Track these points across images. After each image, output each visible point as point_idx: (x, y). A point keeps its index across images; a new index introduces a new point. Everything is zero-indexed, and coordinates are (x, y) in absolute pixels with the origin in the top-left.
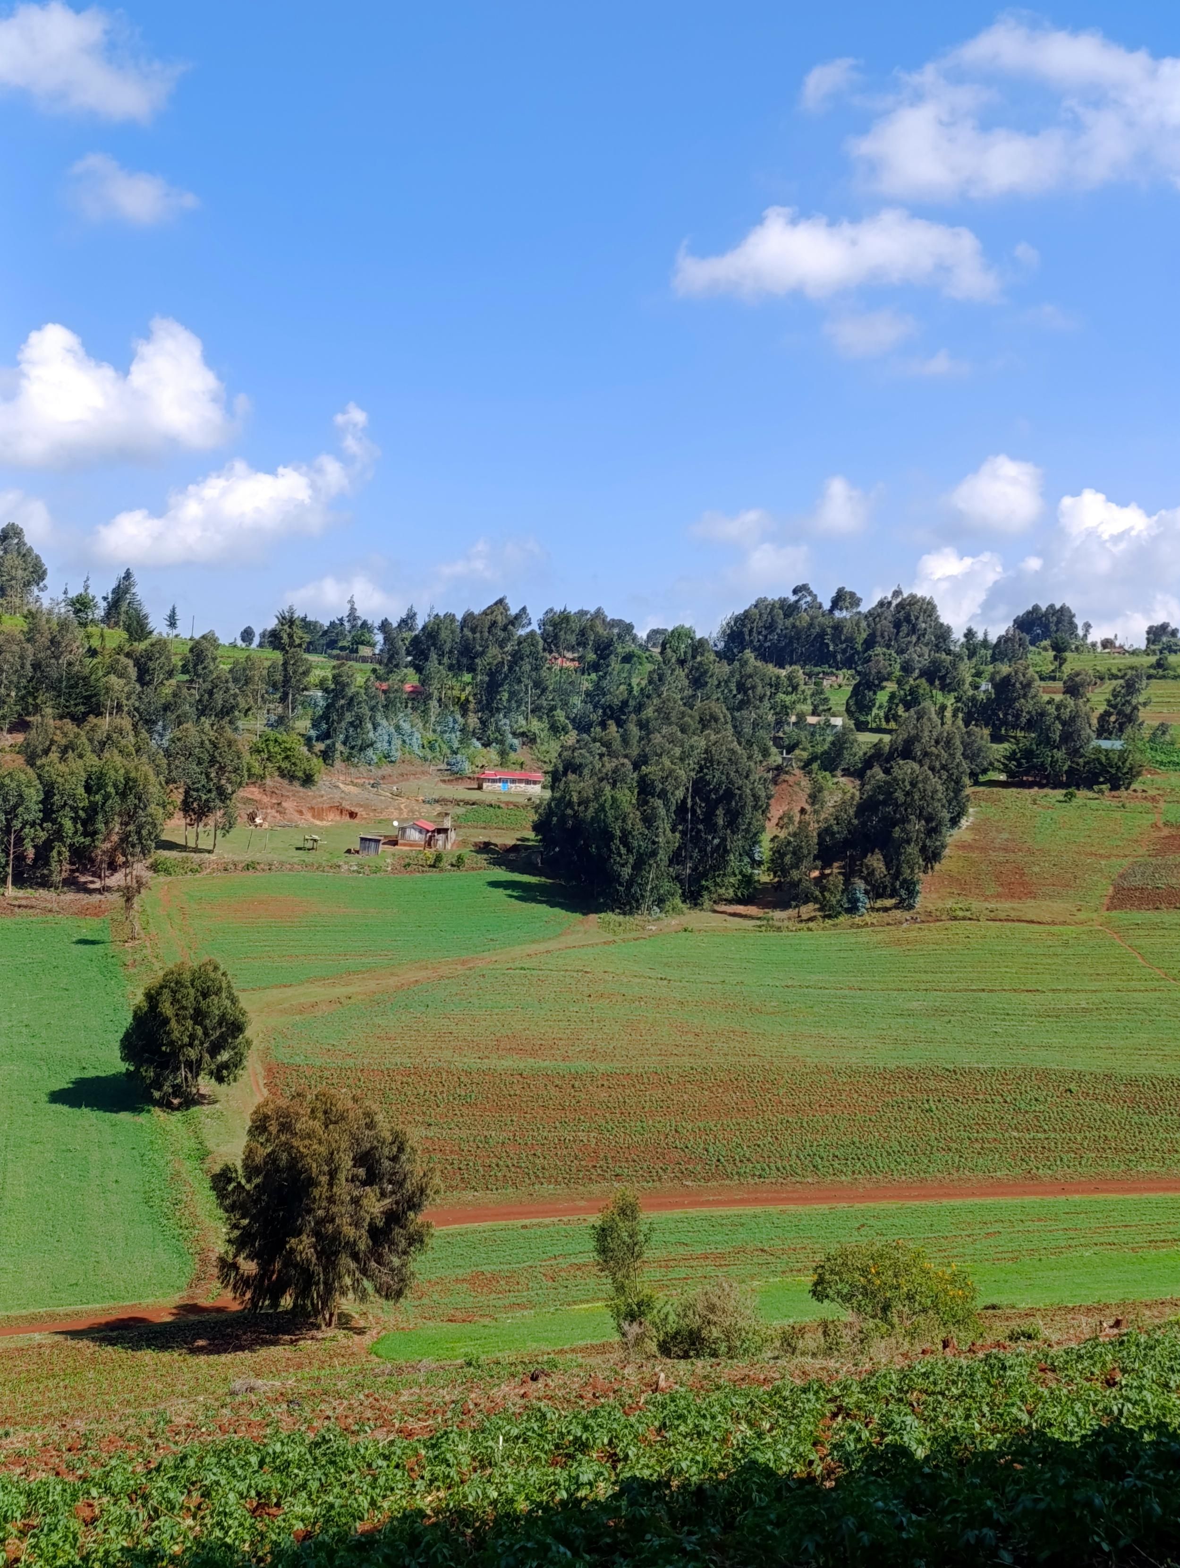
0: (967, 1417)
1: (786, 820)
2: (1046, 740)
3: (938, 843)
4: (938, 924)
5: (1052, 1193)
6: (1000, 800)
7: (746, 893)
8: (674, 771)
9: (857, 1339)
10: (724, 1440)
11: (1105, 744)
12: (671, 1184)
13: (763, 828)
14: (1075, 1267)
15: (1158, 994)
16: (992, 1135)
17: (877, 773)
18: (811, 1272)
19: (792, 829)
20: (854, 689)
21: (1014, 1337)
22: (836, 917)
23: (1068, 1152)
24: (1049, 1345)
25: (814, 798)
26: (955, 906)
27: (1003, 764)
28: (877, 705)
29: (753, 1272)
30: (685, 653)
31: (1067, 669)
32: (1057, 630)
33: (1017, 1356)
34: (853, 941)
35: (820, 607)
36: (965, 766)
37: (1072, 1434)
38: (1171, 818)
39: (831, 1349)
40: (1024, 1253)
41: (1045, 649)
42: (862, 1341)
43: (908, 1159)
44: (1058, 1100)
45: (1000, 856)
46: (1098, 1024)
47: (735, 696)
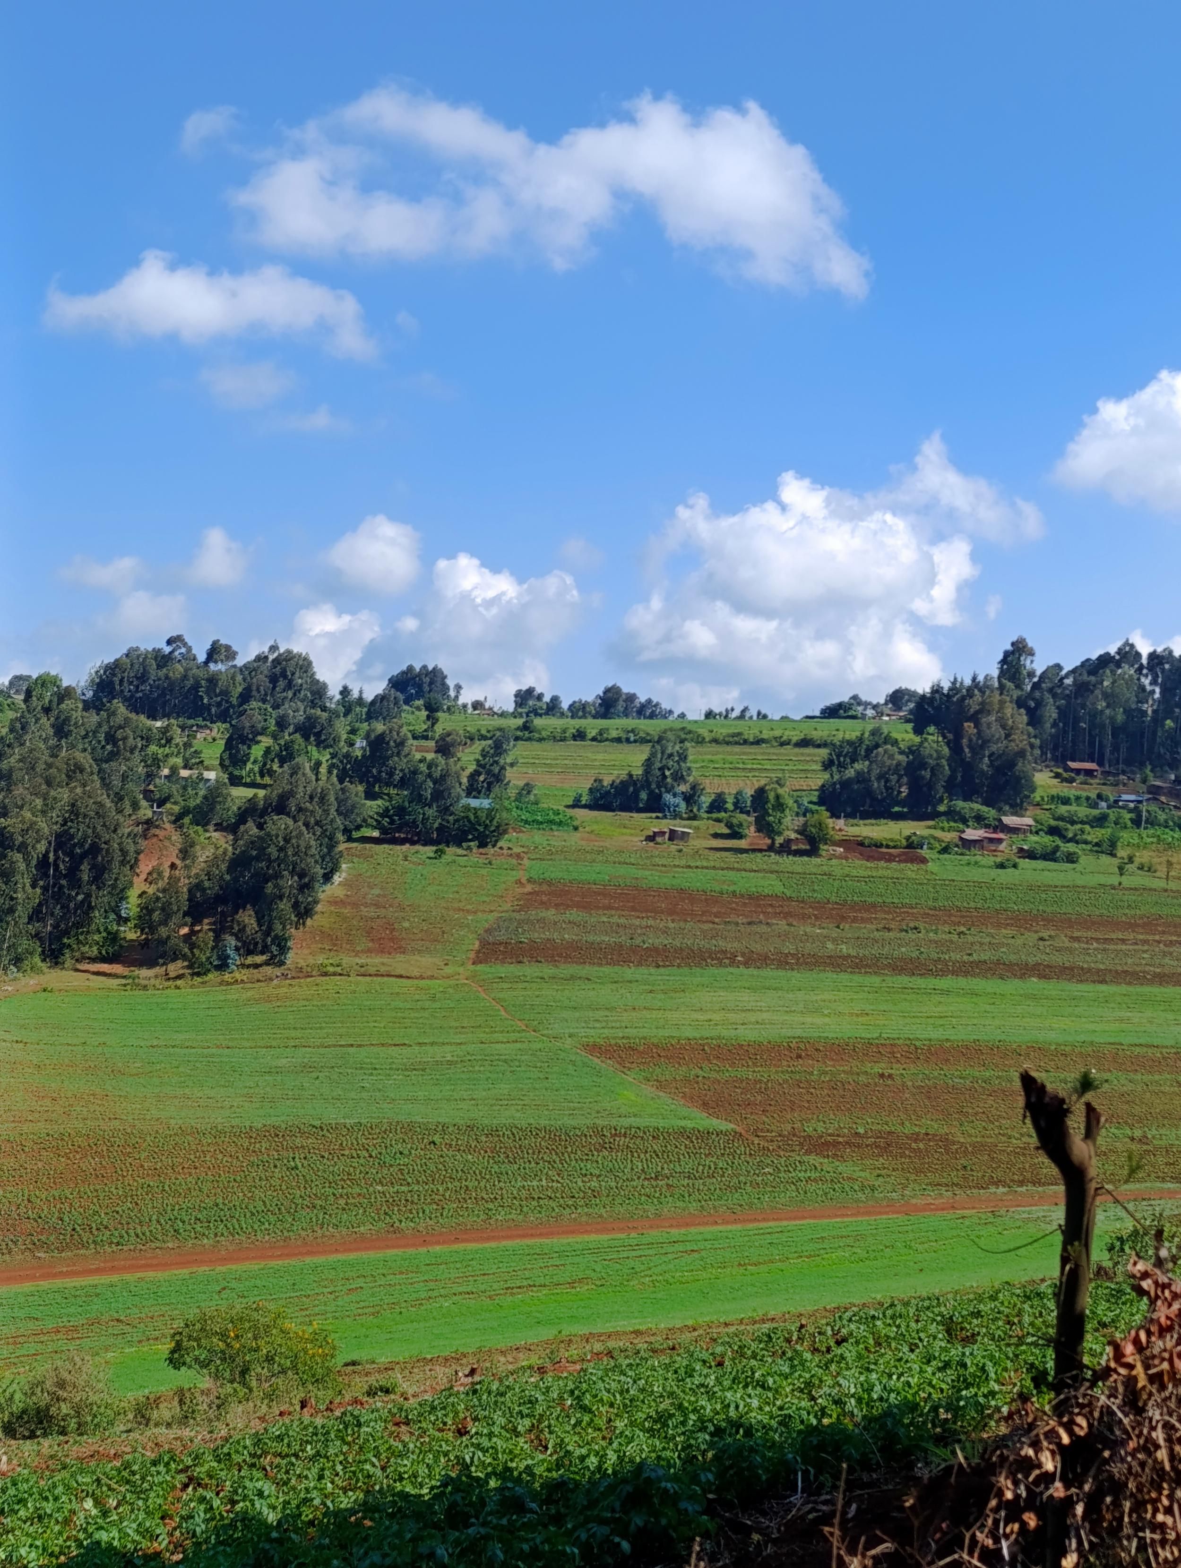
0: (321, 1477)
1: (155, 876)
2: (417, 798)
3: (310, 899)
4: (309, 980)
5: (414, 1245)
6: (372, 857)
7: (111, 950)
8: (35, 823)
9: (214, 1406)
10: (67, 1522)
11: (474, 803)
12: (21, 1257)
13: (131, 884)
14: (434, 1318)
15: (518, 1045)
16: (357, 1190)
17: (251, 829)
18: (169, 1339)
19: (160, 884)
20: (226, 744)
21: (371, 1393)
22: (205, 974)
23: (430, 1204)
24: (405, 1399)
25: (185, 853)
26: (326, 961)
27: (376, 820)
28: (252, 759)
29: (107, 1343)
30: (50, 701)
31: (439, 729)
32: (430, 691)
33: (372, 1412)
34: (222, 998)
35: (195, 659)
36: (339, 821)
37: (421, 1486)
38: (534, 874)
39: (187, 1417)
40: (385, 1307)
41: (418, 709)
42: (219, 1407)
43: (272, 1219)
44: (422, 1153)
45: (370, 912)
46: (463, 1076)
47: (103, 747)
